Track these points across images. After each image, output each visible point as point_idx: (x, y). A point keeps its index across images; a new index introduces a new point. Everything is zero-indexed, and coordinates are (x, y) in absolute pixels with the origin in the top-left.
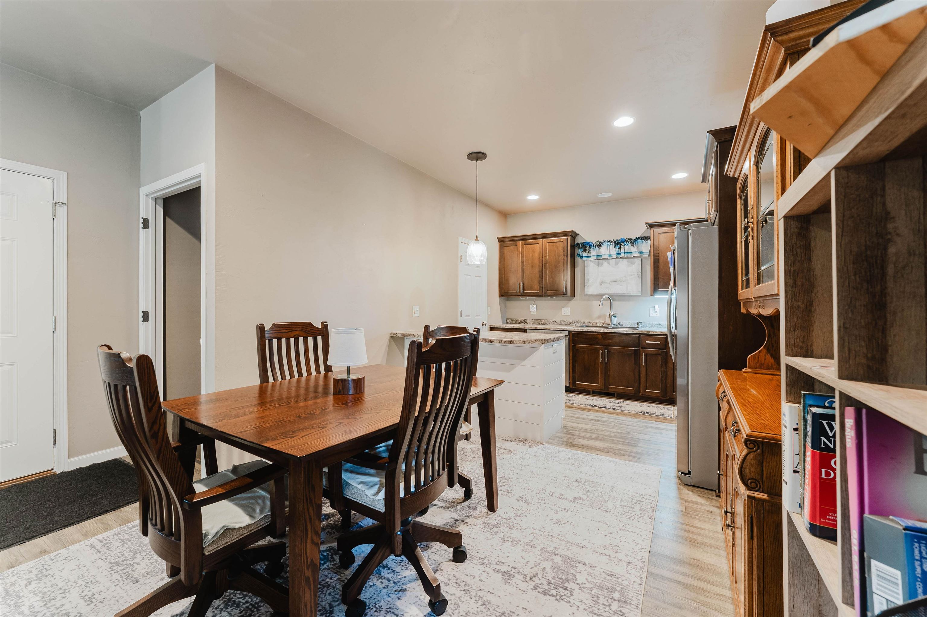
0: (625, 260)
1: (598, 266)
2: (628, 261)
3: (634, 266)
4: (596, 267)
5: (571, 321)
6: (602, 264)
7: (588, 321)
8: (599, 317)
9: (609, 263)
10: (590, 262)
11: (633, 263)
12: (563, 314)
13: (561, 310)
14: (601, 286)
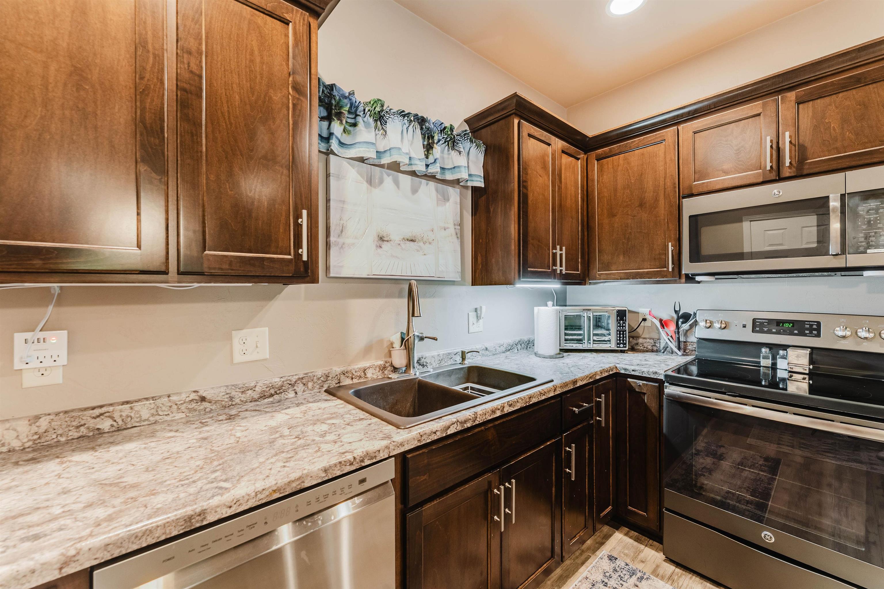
0: (432, 184)
1: (370, 182)
2: (437, 190)
3: (448, 204)
4: (365, 185)
5: (277, 381)
6: (381, 182)
7: (337, 369)
8: (368, 350)
9: (396, 183)
10: (345, 164)
11: (446, 198)
12: (238, 358)
13: (229, 338)
14: (379, 250)
